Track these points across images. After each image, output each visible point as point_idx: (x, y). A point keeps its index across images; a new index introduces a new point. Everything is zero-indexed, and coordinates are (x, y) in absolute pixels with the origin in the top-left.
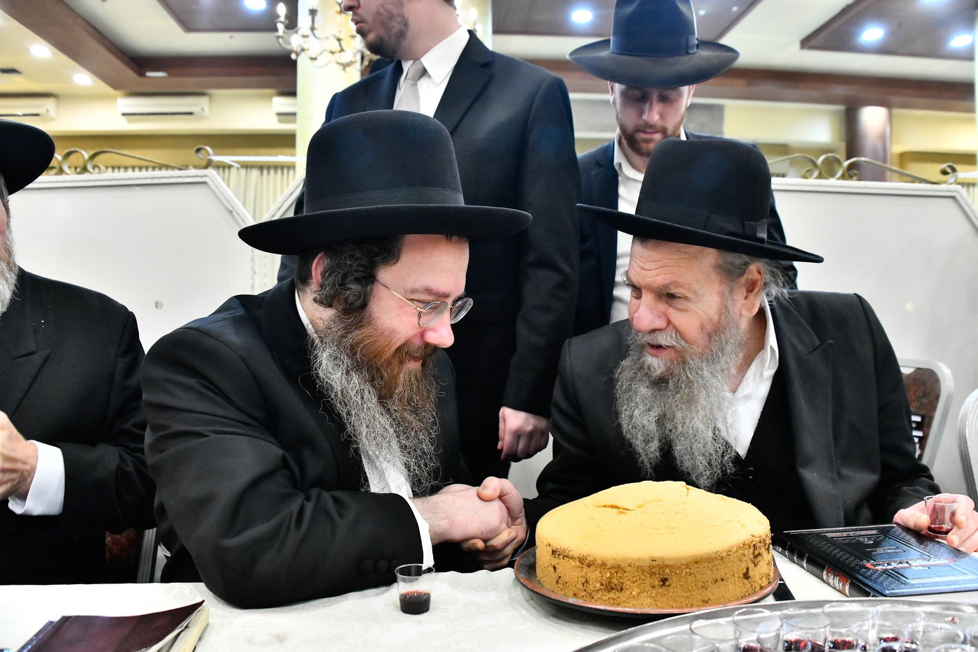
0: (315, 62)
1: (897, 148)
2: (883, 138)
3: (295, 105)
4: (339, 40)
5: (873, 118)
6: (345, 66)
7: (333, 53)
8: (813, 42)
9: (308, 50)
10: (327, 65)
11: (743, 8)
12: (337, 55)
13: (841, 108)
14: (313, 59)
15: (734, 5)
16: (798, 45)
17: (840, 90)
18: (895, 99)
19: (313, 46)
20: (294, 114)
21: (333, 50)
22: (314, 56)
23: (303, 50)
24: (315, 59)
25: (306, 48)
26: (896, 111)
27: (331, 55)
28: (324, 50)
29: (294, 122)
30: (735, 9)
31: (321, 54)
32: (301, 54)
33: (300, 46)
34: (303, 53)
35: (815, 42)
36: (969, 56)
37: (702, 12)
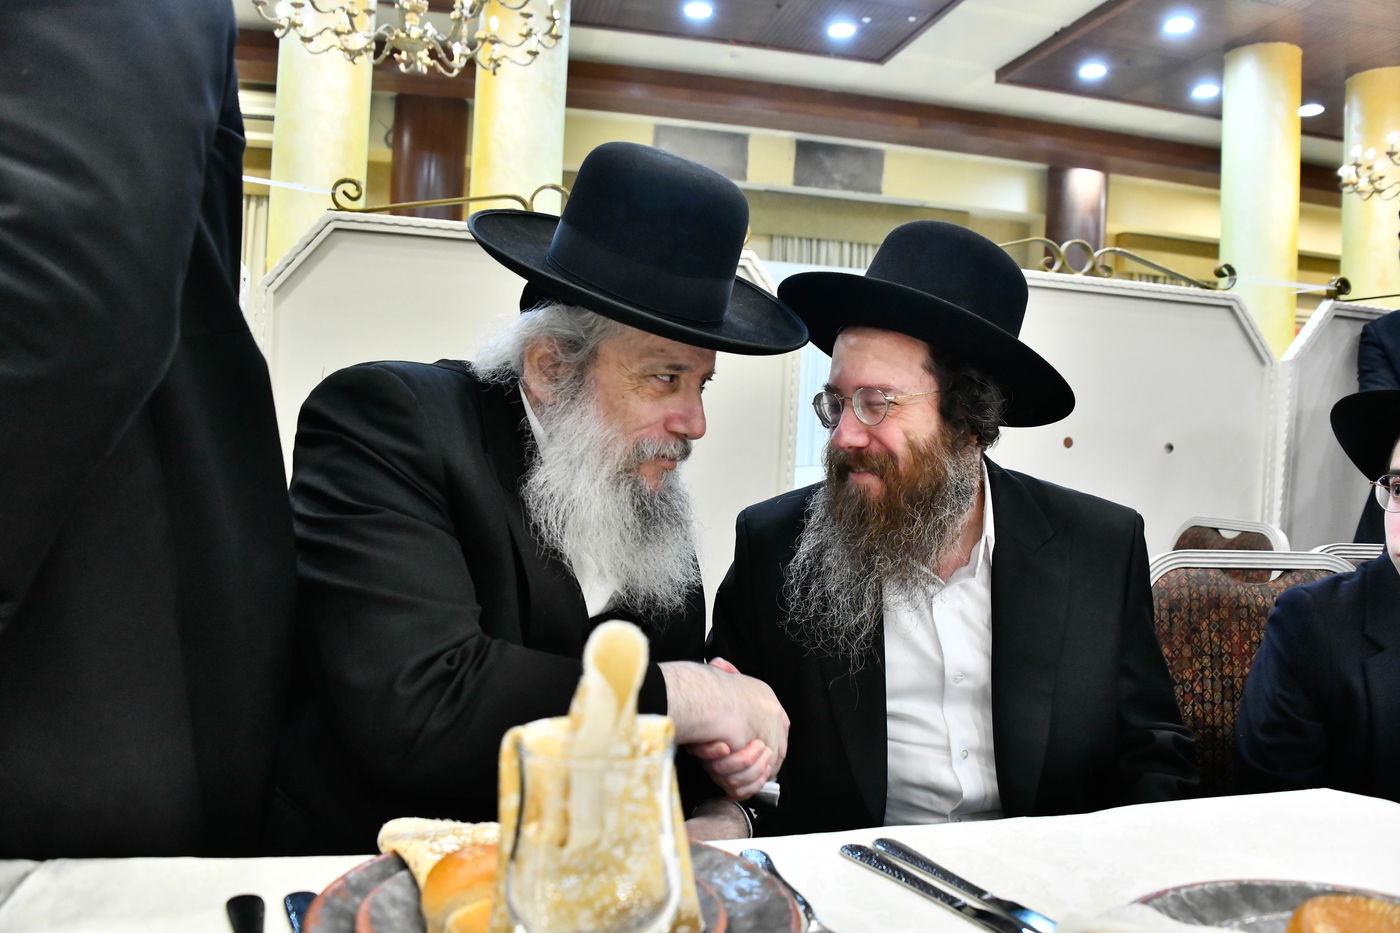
0: (310, 46)
1: (1113, 228)
2: (1095, 211)
3: (273, 105)
4: (351, 16)
5: (1084, 184)
6: (353, 55)
7: (338, 34)
8: (1014, 74)
9: (301, 25)
10: (327, 50)
11: (921, 21)
12: (343, 37)
13: (1042, 167)
14: (306, 40)
15: (911, 15)
16: (993, 77)
17: (1043, 143)
18: (1113, 160)
19: (309, 21)
20: (271, 118)
21: (340, 29)
22: (308, 35)
23: (294, 25)
24: (310, 40)
25: (298, 22)
26: (1114, 177)
27: (336, 37)
28: (326, 29)
29: (270, 130)
30: (912, 19)
31: (320, 33)
32: (288, 31)
33: (289, 19)
34: (292, 30)
35: (1015, 74)
36: (1215, 112)
37: (867, 20)
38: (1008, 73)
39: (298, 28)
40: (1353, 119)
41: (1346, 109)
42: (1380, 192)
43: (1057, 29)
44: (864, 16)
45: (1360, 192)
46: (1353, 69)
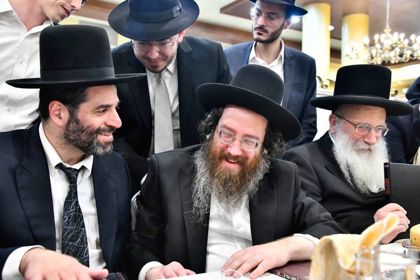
35: (227, 10)
36: (299, 28)
38: (225, 10)
40: (345, 32)
41: (343, 28)
42: (358, 58)
45: (351, 58)
46: (345, 14)
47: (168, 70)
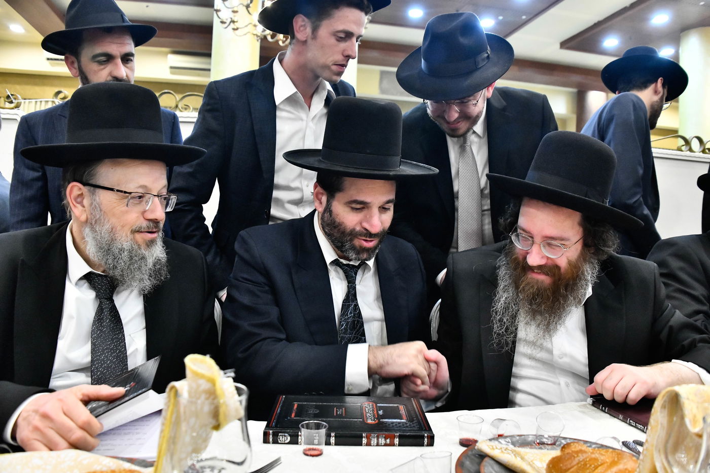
0: (236, 32)
5: (596, 98)
6: (258, 37)
9: (237, 22)
10: (246, 34)
11: (529, 18)
13: (574, 90)
15: (524, 15)
16: (558, 46)
17: (576, 78)
20: (209, 70)
23: (233, 22)
24: (237, 29)
25: (235, 20)
28: (250, 24)
30: (524, 17)
32: (229, 24)
33: (231, 18)
34: (232, 24)
35: (570, 44)
37: (501, 18)
38: (567, 44)
39: (235, 23)
43: (596, 21)
44: (501, 15)
47: (474, 132)
